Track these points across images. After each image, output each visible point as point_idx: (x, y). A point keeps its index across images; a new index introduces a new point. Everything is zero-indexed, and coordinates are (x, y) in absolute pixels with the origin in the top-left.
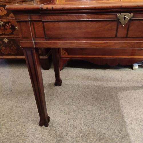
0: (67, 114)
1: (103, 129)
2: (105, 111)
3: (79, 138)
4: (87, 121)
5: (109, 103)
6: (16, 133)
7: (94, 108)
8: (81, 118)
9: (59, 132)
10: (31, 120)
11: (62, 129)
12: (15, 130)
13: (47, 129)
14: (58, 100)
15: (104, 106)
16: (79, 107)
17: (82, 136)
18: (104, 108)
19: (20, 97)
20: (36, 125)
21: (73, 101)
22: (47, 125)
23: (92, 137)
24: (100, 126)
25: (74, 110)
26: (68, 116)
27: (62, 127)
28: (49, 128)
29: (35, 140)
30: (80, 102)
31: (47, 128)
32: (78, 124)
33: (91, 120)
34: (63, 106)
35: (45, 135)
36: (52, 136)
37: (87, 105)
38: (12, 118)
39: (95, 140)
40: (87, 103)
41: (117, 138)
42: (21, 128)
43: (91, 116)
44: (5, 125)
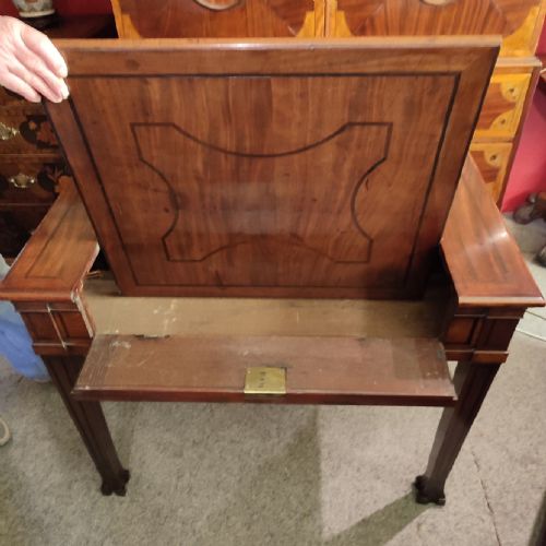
0: (175, 455)
1: (262, 495)
2: (276, 440)
3: (200, 524)
4: (224, 475)
5: (291, 416)
6: (43, 515)
7: (248, 434)
8: (210, 467)
10: (79, 478)
11: (160, 500)
12: (41, 509)
13: (121, 503)
14: (154, 412)
15: (275, 426)
17: (208, 517)
18: (274, 433)
19: (44, 405)
20: (93, 492)
21: (195, 414)
22: (121, 492)
23: (233, 519)
24: (255, 485)
25: (194, 442)
26: (178, 461)
27: (160, 494)
28: (127, 498)
29: (93, 535)
30: (213, 416)
31: (122, 498)
32: (202, 483)
33: (236, 472)
34: (167, 431)
35: (118, 519)
36: (135, 520)
37: (232, 424)
38: (27, 474)
39: (239, 525)
40: (231, 419)
41: (291, 518)
42: (53, 502)
43: (236, 459)
44: (11, 495)
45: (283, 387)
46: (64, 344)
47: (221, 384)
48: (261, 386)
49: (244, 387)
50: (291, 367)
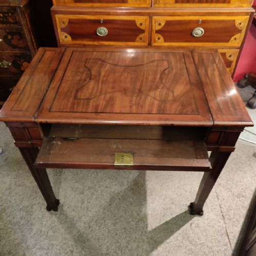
0: (80, 193)
1: (120, 211)
3: (92, 224)
4: (103, 202)
6: (20, 220)
7: (113, 184)
8: (97, 198)
9: (70, 217)
10: (36, 203)
11: (74, 213)
12: (19, 217)
13: (56, 215)
15: (126, 180)
16: (95, 183)
17: (96, 221)
19: (19, 170)
20: (43, 210)
21: (89, 175)
22: (56, 209)
23: (107, 222)
24: (117, 207)
25: (89, 187)
26: (82, 196)
27: (74, 210)
28: (59, 212)
29: (43, 228)
30: (97, 175)
31: (56, 212)
32: (93, 206)
33: (108, 200)
34: (76, 182)
36: (62, 222)
37: (106, 180)
38: (12, 201)
39: (110, 224)
40: (106, 177)
41: (133, 221)
42: (25, 214)
43: (108, 195)
44: (5, 211)
45: (132, 163)
46: (29, 142)
47: (104, 161)
48: (122, 162)
49: (114, 162)
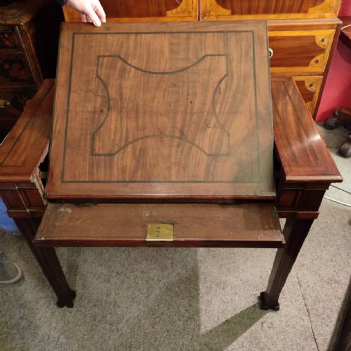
0: (106, 281)
1: (161, 306)
2: (171, 270)
4: (137, 293)
5: (180, 255)
6: (20, 321)
7: (152, 267)
8: (128, 288)
10: (43, 297)
11: (96, 310)
12: (18, 317)
13: (71, 312)
14: (91, 254)
15: (170, 261)
16: (127, 266)
18: (169, 266)
19: (20, 250)
20: (52, 306)
21: (118, 255)
22: (71, 305)
23: (143, 321)
25: (117, 272)
26: (107, 285)
27: (95, 306)
28: (74, 309)
29: (53, 333)
30: (129, 256)
32: (123, 299)
33: (145, 291)
34: (100, 265)
36: (80, 323)
37: (142, 261)
38: (9, 295)
39: (146, 325)
40: (141, 257)
41: (180, 320)
42: (27, 312)
43: (145, 283)
45: (172, 237)
46: (28, 210)
47: (131, 235)
48: (157, 236)
49: (146, 237)
50: (177, 224)
